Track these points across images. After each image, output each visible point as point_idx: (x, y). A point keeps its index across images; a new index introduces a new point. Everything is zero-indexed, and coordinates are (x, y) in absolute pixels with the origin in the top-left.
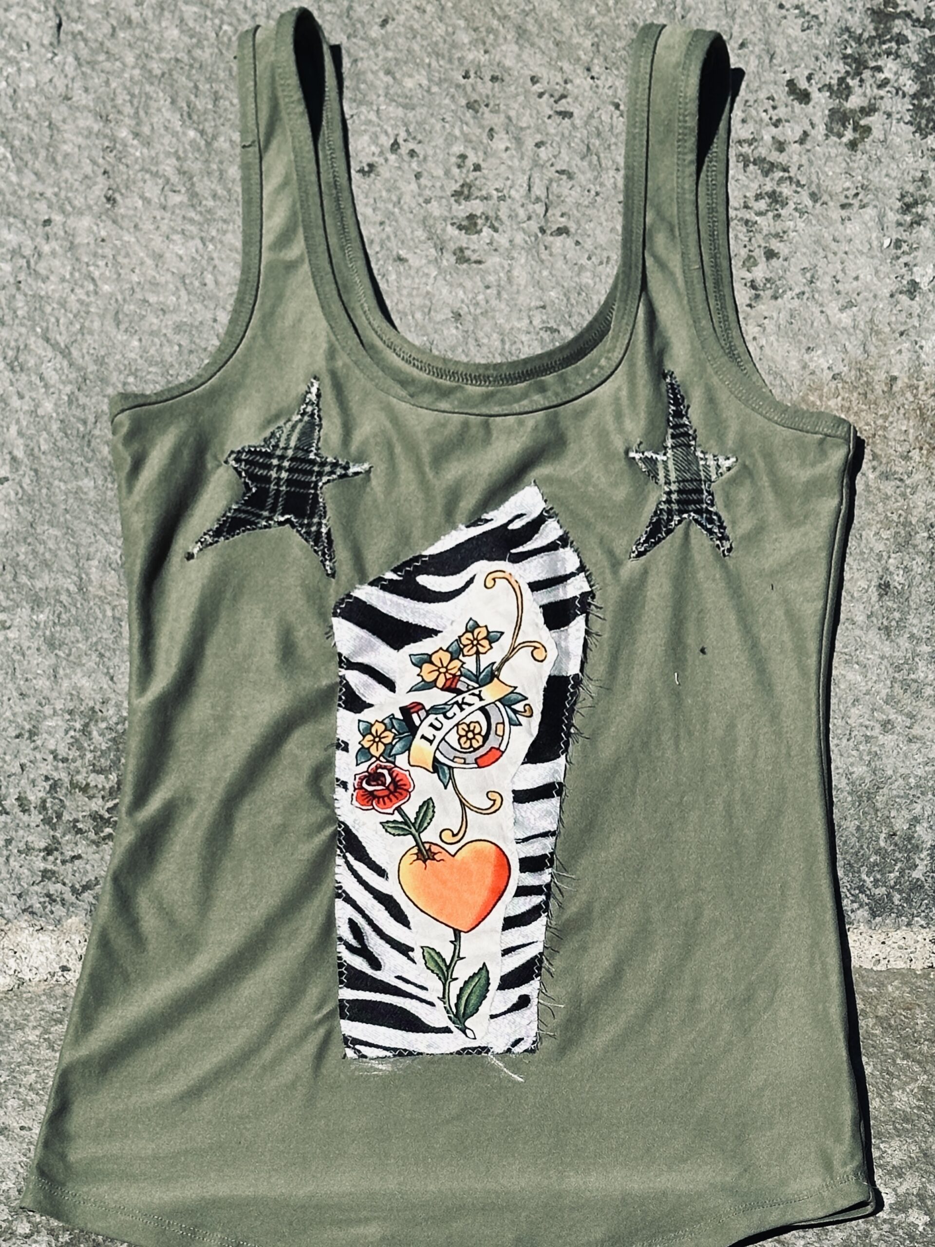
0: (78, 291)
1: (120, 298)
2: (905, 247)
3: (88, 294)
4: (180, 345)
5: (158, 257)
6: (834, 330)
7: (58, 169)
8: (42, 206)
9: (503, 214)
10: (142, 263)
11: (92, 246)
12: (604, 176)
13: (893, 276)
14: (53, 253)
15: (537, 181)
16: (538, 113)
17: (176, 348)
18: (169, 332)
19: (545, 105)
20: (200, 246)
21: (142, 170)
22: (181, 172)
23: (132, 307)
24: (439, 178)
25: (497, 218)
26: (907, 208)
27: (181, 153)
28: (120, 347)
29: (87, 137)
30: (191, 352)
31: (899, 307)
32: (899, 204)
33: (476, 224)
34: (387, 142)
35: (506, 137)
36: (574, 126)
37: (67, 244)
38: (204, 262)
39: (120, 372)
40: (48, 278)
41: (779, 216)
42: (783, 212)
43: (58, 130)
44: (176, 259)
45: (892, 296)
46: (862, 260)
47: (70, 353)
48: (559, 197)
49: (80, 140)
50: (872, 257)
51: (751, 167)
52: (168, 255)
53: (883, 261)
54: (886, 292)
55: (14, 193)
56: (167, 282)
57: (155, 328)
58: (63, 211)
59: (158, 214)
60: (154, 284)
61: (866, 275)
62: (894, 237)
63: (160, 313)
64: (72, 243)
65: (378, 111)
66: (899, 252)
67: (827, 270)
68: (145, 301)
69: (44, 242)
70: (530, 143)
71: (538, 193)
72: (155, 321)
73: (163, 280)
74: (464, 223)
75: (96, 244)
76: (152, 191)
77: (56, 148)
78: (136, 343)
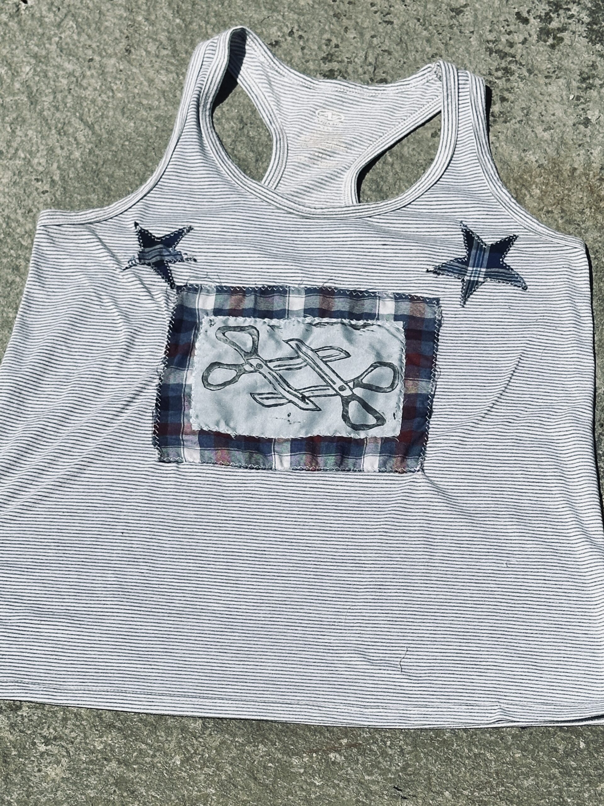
0: (103, 95)
1: (126, 100)
2: (582, 100)
3: (108, 98)
4: (157, 127)
5: (151, 81)
6: (539, 142)
7: (101, 34)
8: (90, 52)
9: (350, 70)
10: (141, 83)
11: (114, 73)
12: (409, 54)
13: (575, 115)
14: (92, 76)
15: (370, 54)
16: (373, 21)
17: (155, 128)
18: (152, 120)
19: (378, 18)
20: (176, 77)
21: (148, 36)
22: (169, 39)
23: (133, 106)
24: (314, 50)
25: (346, 72)
26: (584, 80)
27: (171, 30)
28: (123, 126)
29: (120, 19)
30: (163, 131)
31: (578, 131)
32: (579, 78)
33: (334, 75)
34: (286, 30)
35: (354, 32)
36: (393, 29)
37: (100, 72)
38: (177, 85)
39: (121, 139)
40: (87, 88)
41: (509, 80)
42: (511, 78)
43: (104, 15)
44: (161, 83)
45: (574, 125)
46: (557, 105)
47: (94, 127)
48: (382, 63)
49: (116, 21)
50: (563, 104)
51: (494, 54)
52: (156, 80)
53: (569, 107)
54: (571, 123)
55: (74, 44)
56: (154, 94)
57: (144, 117)
58: (100, 55)
59: (154, 60)
60: (147, 95)
61: (559, 113)
62: (576, 94)
63: (148, 110)
64: (103, 71)
65: (283, 16)
66: (579, 102)
67: (536, 110)
68: (140, 103)
69: (87, 70)
70: (367, 36)
71: (371, 60)
72: (145, 113)
73: (152, 93)
74: (327, 74)
75: (117, 72)
76: (152, 48)
77: (102, 24)
78: (132, 124)
